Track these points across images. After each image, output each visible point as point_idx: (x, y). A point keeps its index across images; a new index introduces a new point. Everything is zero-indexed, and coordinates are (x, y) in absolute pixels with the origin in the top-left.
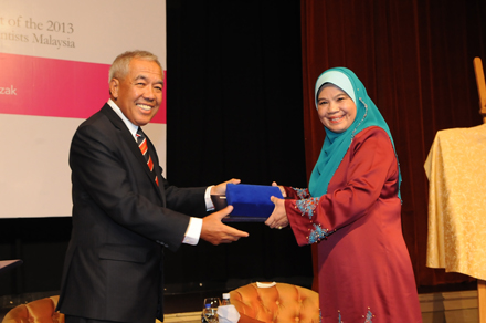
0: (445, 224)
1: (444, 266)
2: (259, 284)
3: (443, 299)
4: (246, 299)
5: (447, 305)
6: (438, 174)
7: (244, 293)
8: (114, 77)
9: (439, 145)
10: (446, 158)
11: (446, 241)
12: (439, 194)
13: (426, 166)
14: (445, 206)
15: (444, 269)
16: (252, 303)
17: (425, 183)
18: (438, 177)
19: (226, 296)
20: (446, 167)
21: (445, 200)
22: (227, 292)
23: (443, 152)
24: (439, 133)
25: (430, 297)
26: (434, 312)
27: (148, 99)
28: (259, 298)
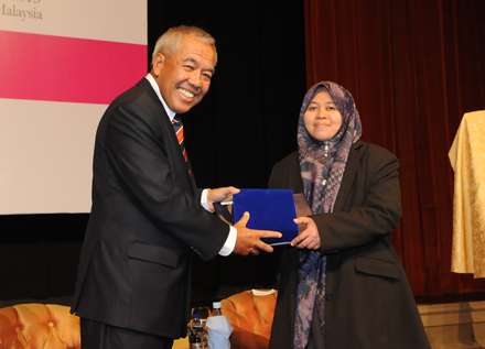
0: (473, 222)
1: (471, 271)
2: (255, 292)
3: (471, 310)
4: (240, 309)
5: (476, 317)
6: (465, 163)
7: (238, 303)
8: (161, 51)
9: (466, 129)
10: (474, 145)
11: (474, 241)
12: (467, 187)
13: (451, 155)
14: (473, 202)
15: (472, 275)
16: (247, 313)
17: (450, 174)
18: (465, 168)
19: (216, 305)
20: (474, 155)
21: (473, 194)
22: (218, 301)
23: (471, 138)
24: (466, 115)
25: (455, 307)
26: (460, 325)
27: (192, 86)
28: (255, 308)
